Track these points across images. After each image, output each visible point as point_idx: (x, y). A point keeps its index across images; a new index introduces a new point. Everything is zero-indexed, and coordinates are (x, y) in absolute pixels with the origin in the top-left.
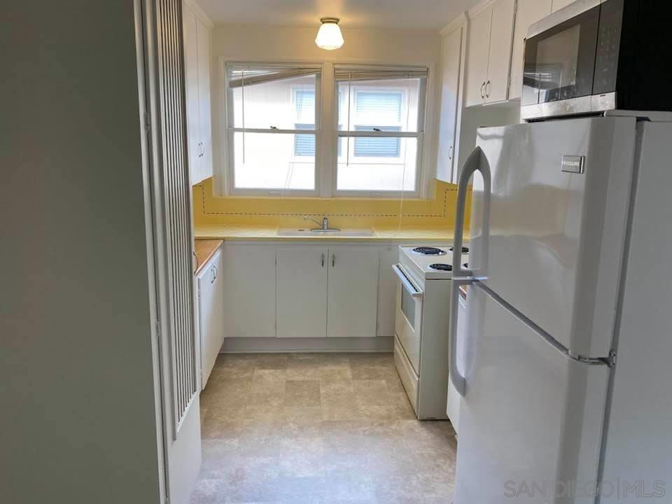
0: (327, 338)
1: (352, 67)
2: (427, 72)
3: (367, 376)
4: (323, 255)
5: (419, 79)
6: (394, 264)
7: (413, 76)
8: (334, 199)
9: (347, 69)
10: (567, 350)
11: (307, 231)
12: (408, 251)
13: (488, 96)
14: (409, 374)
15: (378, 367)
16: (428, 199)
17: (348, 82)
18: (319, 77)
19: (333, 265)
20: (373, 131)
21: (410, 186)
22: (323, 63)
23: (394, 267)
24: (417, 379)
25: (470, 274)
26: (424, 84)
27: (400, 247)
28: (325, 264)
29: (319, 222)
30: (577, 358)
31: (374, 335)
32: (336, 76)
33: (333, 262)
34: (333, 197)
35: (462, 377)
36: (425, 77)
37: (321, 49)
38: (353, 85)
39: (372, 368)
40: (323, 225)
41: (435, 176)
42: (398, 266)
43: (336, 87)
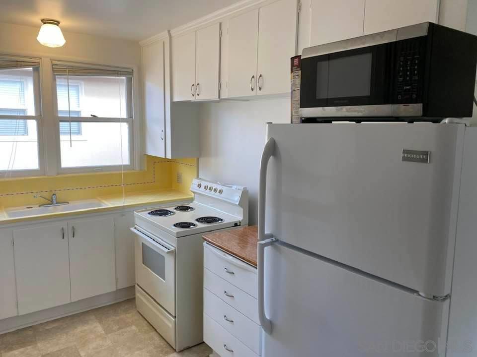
0: (71, 303)
1: (66, 63)
2: (131, 73)
3: (118, 327)
4: (63, 229)
5: (124, 78)
6: (132, 227)
7: (121, 75)
8: (59, 176)
9: (65, 66)
10: (417, 292)
11: (36, 208)
12: (145, 215)
13: (198, 95)
14: (162, 317)
15: (123, 316)
16: (141, 170)
17: (66, 76)
18: (36, 69)
19: (73, 236)
20: (91, 117)
21: (125, 160)
22: (41, 58)
23: (132, 229)
24: (174, 320)
25: (271, 236)
26: (129, 81)
27: (135, 212)
28: (66, 237)
29: (48, 198)
30: (432, 298)
31: (114, 289)
32: (53, 70)
33: (74, 234)
34: (58, 174)
35: (267, 319)
36: (130, 76)
37: (43, 46)
38: (71, 79)
39: (118, 318)
40: (52, 200)
41: (145, 152)
42: (135, 228)
43: (55, 80)
